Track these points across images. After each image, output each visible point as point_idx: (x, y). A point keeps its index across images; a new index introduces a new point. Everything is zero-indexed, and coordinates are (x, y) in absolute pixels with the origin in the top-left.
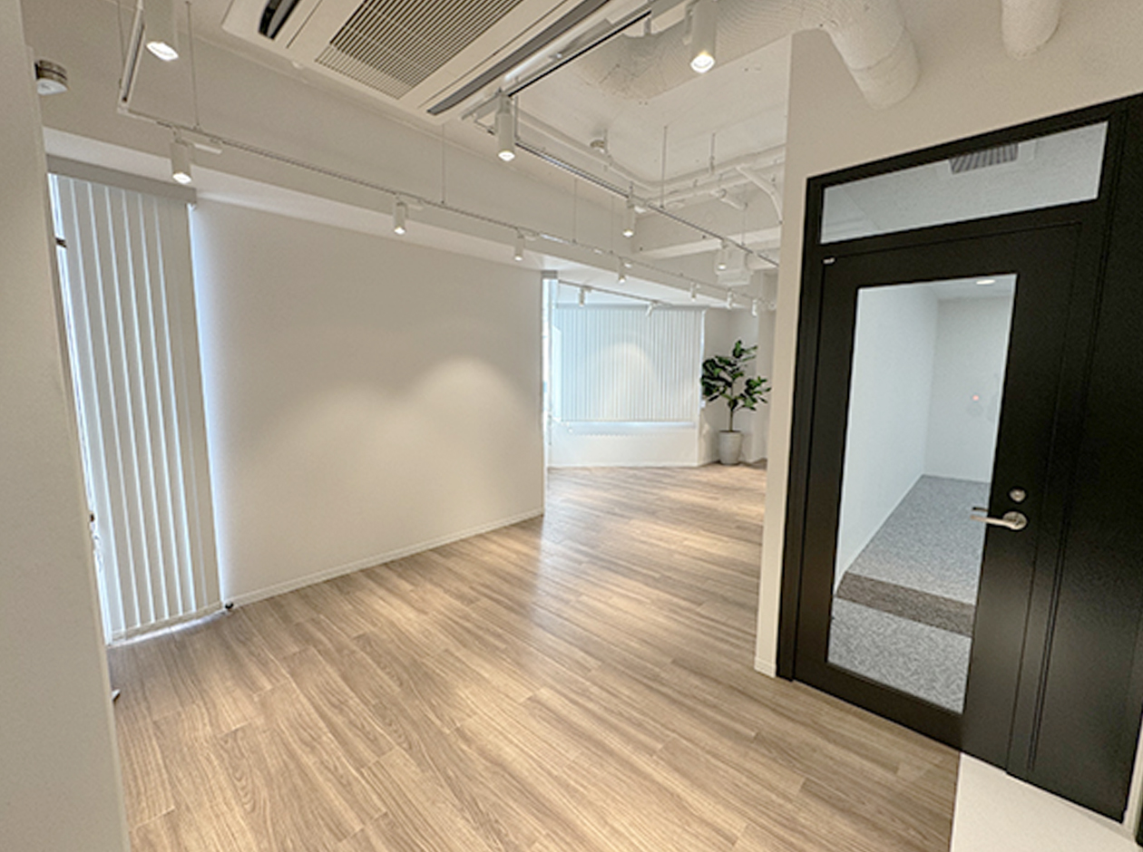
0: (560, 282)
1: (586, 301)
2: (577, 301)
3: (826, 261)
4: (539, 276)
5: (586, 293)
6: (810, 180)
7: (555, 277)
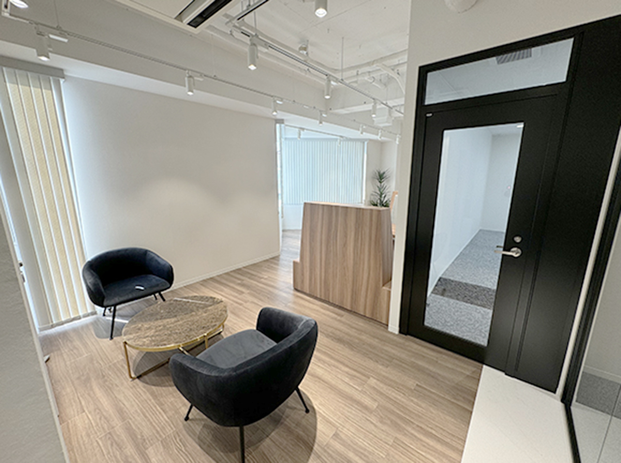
0: (287, 125)
1: (302, 136)
2: (296, 136)
3: (428, 115)
4: (274, 122)
5: (302, 132)
6: (420, 68)
7: (283, 123)
